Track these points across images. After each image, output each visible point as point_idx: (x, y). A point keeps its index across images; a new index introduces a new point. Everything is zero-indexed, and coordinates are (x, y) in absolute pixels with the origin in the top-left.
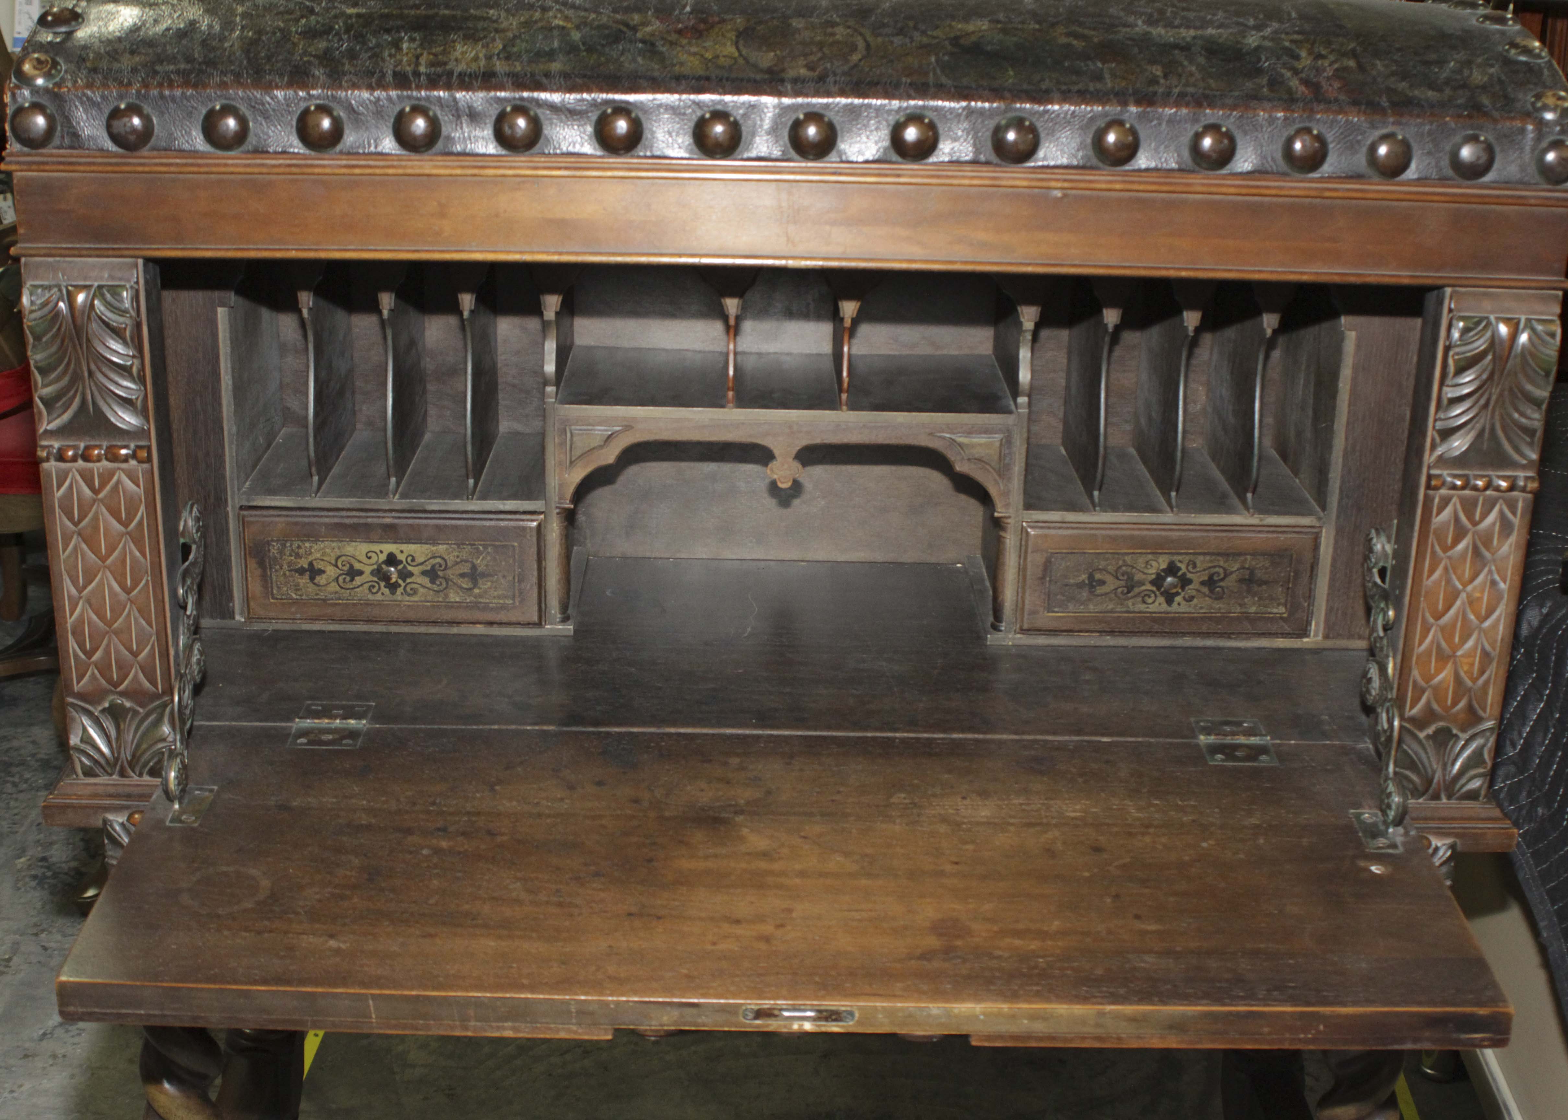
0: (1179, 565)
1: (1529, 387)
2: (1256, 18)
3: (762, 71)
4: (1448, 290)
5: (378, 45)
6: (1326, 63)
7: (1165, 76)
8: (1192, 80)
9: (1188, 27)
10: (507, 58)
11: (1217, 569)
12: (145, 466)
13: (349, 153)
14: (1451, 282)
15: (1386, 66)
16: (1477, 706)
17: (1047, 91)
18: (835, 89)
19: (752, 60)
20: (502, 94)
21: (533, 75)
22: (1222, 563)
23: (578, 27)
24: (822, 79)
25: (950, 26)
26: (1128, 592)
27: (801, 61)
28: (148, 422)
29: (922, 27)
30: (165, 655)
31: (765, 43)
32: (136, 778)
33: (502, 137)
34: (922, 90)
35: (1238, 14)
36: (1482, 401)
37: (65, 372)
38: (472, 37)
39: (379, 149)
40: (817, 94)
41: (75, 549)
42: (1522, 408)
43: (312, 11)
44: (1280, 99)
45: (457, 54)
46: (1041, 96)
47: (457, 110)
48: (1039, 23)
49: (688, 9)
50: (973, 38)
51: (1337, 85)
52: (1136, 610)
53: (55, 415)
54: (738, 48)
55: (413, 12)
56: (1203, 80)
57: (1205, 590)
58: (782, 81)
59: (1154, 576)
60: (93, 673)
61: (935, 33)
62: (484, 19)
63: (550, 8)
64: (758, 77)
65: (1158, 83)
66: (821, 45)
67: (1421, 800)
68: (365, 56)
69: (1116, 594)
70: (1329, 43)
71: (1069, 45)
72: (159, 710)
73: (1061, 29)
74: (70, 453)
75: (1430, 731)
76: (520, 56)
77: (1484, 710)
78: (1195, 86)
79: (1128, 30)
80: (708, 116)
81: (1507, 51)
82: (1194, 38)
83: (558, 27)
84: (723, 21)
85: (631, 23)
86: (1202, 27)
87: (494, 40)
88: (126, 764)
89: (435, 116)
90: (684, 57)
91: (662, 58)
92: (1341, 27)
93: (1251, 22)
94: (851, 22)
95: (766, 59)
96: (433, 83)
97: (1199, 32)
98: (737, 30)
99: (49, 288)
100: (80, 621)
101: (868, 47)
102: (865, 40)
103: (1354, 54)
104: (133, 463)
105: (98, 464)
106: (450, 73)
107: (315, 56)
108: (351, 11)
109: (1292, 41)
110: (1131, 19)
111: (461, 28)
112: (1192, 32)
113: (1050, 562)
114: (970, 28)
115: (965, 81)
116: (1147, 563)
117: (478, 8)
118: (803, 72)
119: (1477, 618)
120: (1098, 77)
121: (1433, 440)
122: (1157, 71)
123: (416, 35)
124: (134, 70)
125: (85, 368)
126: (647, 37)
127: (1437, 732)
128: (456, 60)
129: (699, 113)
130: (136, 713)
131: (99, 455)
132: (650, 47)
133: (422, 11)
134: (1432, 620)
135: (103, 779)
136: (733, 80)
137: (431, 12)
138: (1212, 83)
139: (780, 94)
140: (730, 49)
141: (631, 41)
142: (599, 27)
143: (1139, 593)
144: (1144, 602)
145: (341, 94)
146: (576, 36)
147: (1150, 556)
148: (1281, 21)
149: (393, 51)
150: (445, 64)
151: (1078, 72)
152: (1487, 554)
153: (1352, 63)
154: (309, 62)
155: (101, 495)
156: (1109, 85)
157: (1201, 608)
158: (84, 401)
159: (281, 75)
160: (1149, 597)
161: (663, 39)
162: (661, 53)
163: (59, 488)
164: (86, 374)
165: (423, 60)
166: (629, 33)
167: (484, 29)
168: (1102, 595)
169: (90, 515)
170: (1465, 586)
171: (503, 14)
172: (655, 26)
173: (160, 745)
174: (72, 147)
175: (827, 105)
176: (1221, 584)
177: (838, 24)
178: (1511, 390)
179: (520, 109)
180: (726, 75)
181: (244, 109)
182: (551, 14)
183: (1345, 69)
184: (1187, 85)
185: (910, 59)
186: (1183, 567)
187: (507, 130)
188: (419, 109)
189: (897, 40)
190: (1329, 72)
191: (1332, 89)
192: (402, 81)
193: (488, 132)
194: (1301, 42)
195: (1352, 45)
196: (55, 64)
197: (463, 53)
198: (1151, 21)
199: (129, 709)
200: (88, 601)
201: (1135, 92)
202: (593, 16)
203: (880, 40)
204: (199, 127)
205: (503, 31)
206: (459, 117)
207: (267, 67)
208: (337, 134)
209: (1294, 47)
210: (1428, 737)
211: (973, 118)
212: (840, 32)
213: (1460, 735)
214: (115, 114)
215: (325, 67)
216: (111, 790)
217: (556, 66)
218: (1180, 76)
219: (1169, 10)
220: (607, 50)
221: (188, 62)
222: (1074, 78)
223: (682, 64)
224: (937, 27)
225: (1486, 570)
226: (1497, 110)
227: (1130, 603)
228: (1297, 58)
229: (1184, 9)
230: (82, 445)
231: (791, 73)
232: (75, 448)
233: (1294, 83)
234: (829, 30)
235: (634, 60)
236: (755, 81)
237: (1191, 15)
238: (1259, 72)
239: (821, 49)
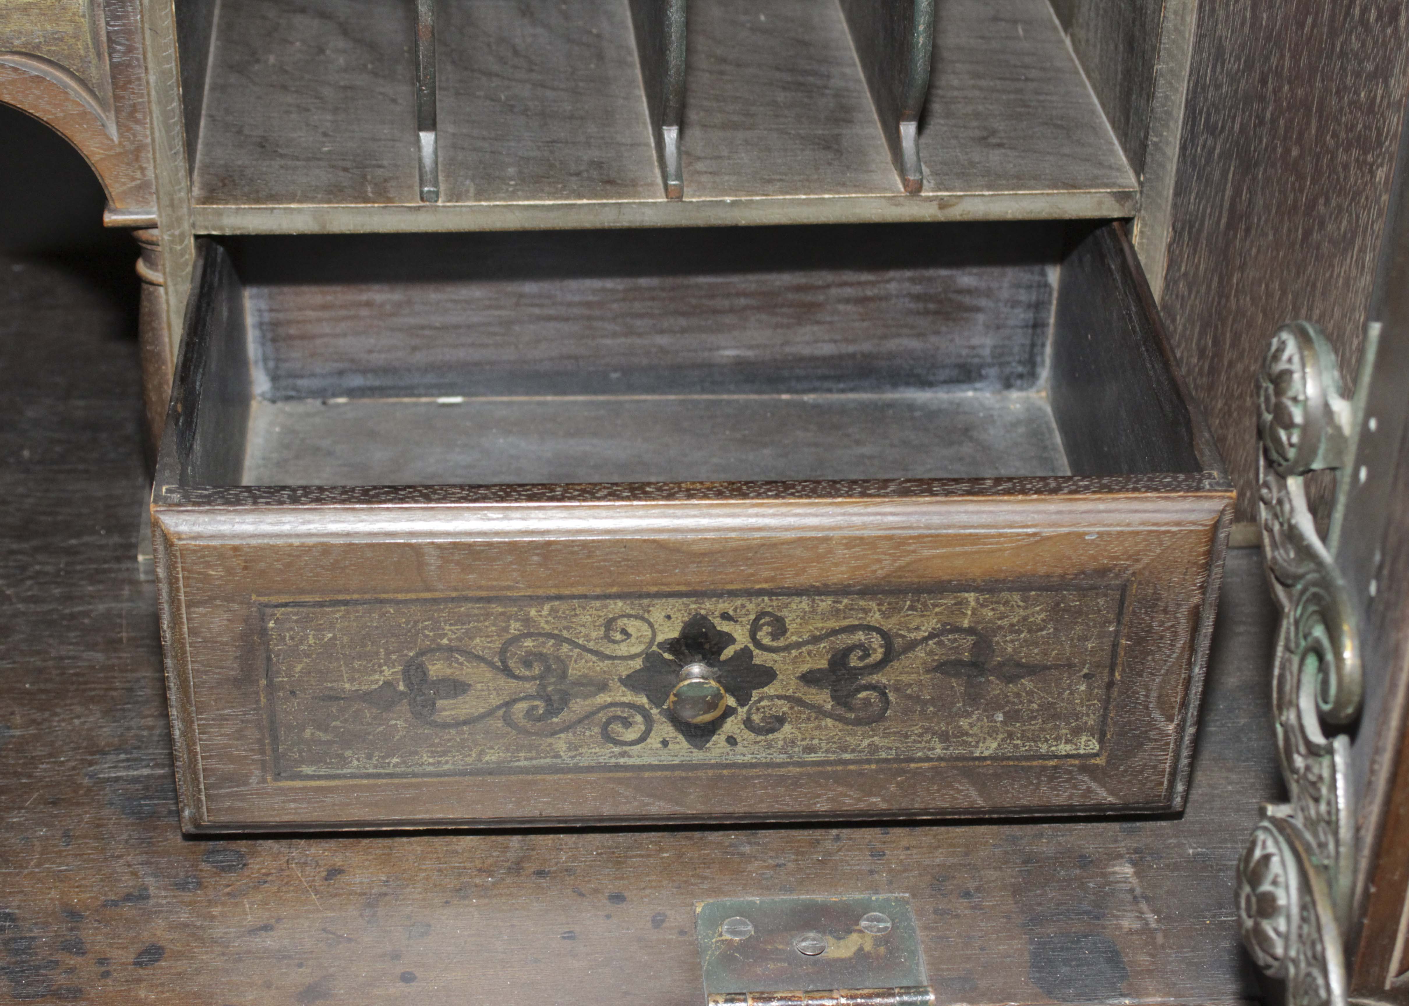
0: (725, 627)
11: (860, 636)
22: (875, 618)
26: (552, 711)
52: (584, 762)
57: (823, 698)
59: (637, 664)
69: (508, 720)
113: (263, 632)
116: (609, 624)
143: (590, 715)
144: (608, 738)
147: (619, 606)
157: (810, 749)
160: (627, 723)
168: (458, 724)
176: (880, 678)
186: (741, 636)
227: (561, 743)
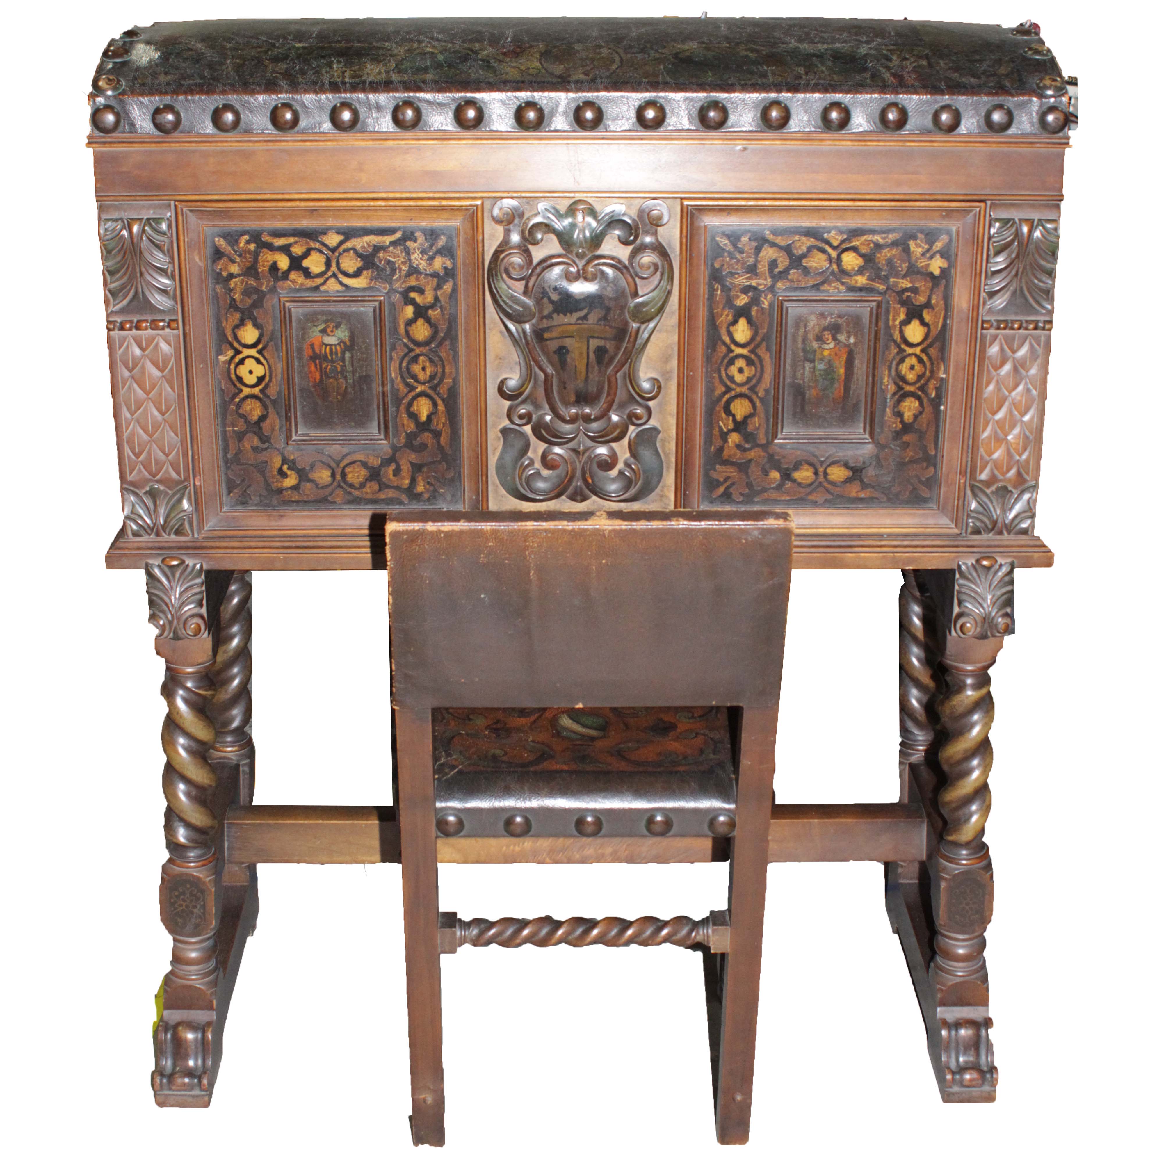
1: (1043, 263)
2: (868, 36)
3: (556, 76)
4: (989, 203)
5: (318, 66)
6: (908, 63)
7: (806, 74)
8: (823, 75)
9: (823, 43)
10: (399, 72)
12: (175, 332)
13: (303, 133)
14: (990, 198)
15: (945, 64)
16: (1023, 472)
17: (732, 85)
18: (602, 87)
19: (550, 70)
20: (397, 95)
21: (415, 82)
23: (441, 53)
24: (593, 80)
25: (673, 47)
27: (580, 70)
28: (176, 303)
29: (655, 47)
30: (186, 455)
31: (558, 59)
32: (166, 536)
33: (397, 121)
34: (655, 86)
35: (856, 34)
36: (1013, 272)
37: (125, 274)
38: (376, 60)
39: (322, 130)
40: (590, 90)
41: (130, 387)
42: (1039, 276)
43: (273, 45)
44: (877, 86)
45: (368, 70)
46: (728, 88)
47: (369, 105)
48: (728, 43)
49: (509, 40)
50: (687, 54)
51: (914, 76)
53: (117, 301)
54: (541, 63)
55: (338, 45)
56: (829, 75)
58: (569, 82)
60: (140, 469)
61: (663, 51)
62: (383, 48)
63: (423, 41)
64: (554, 80)
65: (801, 78)
66: (592, 60)
67: (991, 535)
68: (310, 72)
70: (912, 50)
71: (747, 56)
72: (182, 492)
73: (742, 47)
74: (128, 326)
75: (993, 488)
76: (406, 71)
77: (1028, 474)
78: (824, 79)
79: (785, 46)
80: (523, 105)
81: (1026, 52)
82: (826, 50)
83: (429, 52)
84: (531, 47)
85: (474, 49)
86: (832, 43)
87: (390, 61)
88: (160, 528)
89: (356, 108)
90: (508, 69)
91: (494, 71)
92: (921, 40)
93: (864, 39)
94: (611, 45)
95: (558, 69)
96: (354, 88)
97: (830, 46)
98: (540, 52)
99: (116, 220)
100: (133, 434)
101: (622, 60)
102: (620, 57)
103: (927, 57)
104: (167, 330)
105: (145, 332)
106: (364, 82)
107: (280, 73)
108: (298, 45)
109: (888, 50)
110: (787, 39)
111: (368, 55)
112: (825, 46)
114: (686, 47)
115: (681, 80)
117: (377, 42)
118: (582, 76)
119: (1020, 414)
120: (764, 75)
121: (984, 298)
122: (801, 70)
123: (341, 59)
124: (168, 84)
125: (138, 270)
126: (485, 58)
127: (998, 489)
128: (368, 74)
129: (518, 103)
130: (166, 494)
131: (146, 326)
132: (487, 64)
133: (343, 44)
134: (990, 415)
135: (145, 538)
136: (539, 83)
137: (349, 45)
138: (835, 77)
139: (567, 90)
140: (537, 64)
141: (474, 60)
142: (454, 52)
145: (298, 97)
146: (441, 58)
148: (883, 37)
149: (328, 69)
150: (361, 76)
151: (752, 73)
152: (1023, 372)
153: (924, 63)
154: (275, 77)
155: (146, 352)
156: (771, 80)
158: (136, 292)
159: (260, 85)
161: (494, 58)
162: (494, 67)
163: (120, 348)
164: (138, 275)
165: (347, 74)
166: (473, 56)
167: (383, 55)
169: (139, 366)
170: (1010, 392)
171: (394, 45)
172: (489, 50)
173: (182, 514)
174: (131, 132)
175: (597, 97)
177: (602, 47)
178: (1031, 265)
179: (408, 103)
180: (534, 79)
181: (238, 106)
182: (424, 45)
183: (920, 66)
184: (820, 78)
185: (647, 68)
187: (400, 116)
188: (346, 105)
189: (640, 56)
190: (910, 68)
191: (910, 79)
192: (335, 88)
193: (389, 118)
194: (894, 50)
195: (926, 52)
196: (119, 81)
197: (372, 70)
198: (800, 40)
199: (162, 491)
200: (138, 421)
201: (787, 84)
202: (450, 45)
203: (629, 56)
204: (210, 119)
205: (395, 55)
206: (370, 109)
207: (251, 81)
208: (296, 120)
209: (889, 54)
210: (993, 492)
211: (687, 102)
212: (605, 52)
213: (1013, 491)
214: (157, 111)
215: (287, 80)
216: (150, 545)
217: (429, 77)
218: (815, 73)
219: (813, 32)
220: (460, 66)
221: (201, 79)
222: (749, 76)
223: (507, 74)
224: (665, 47)
225: (1023, 382)
226: (1014, 89)
228: (890, 60)
229: (822, 32)
230: (135, 320)
231: (574, 78)
232: (131, 322)
233: (887, 76)
234: (598, 51)
235: (477, 71)
236: (552, 83)
237: (826, 35)
238: (865, 69)
239: (592, 62)
